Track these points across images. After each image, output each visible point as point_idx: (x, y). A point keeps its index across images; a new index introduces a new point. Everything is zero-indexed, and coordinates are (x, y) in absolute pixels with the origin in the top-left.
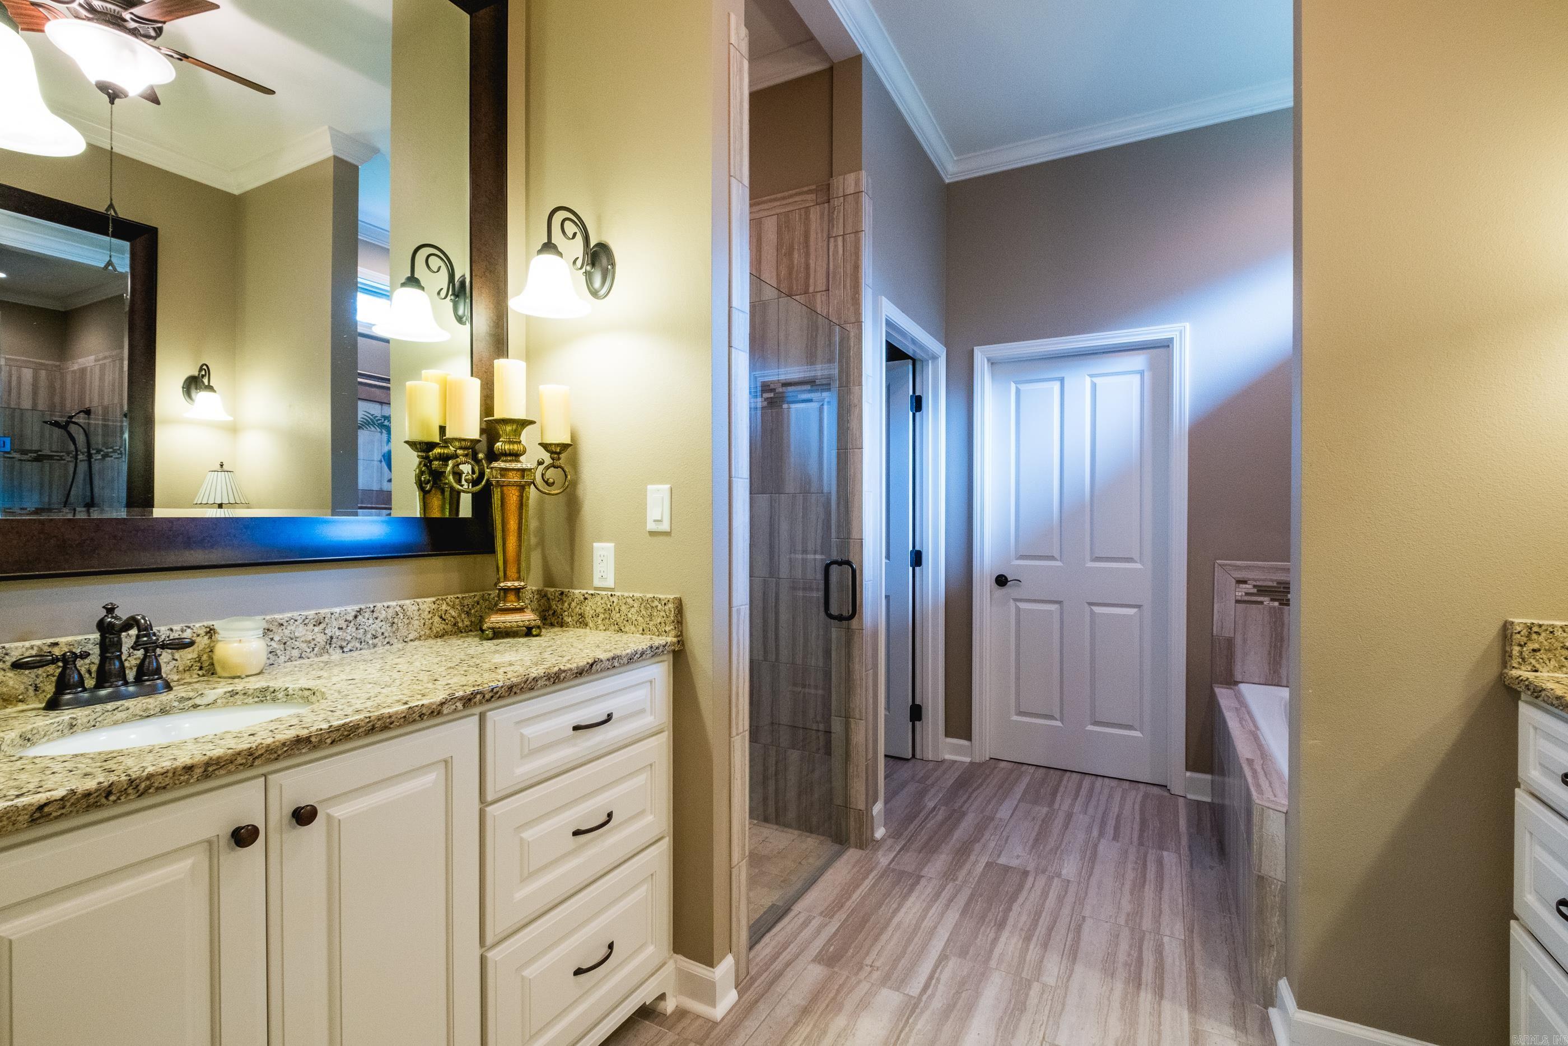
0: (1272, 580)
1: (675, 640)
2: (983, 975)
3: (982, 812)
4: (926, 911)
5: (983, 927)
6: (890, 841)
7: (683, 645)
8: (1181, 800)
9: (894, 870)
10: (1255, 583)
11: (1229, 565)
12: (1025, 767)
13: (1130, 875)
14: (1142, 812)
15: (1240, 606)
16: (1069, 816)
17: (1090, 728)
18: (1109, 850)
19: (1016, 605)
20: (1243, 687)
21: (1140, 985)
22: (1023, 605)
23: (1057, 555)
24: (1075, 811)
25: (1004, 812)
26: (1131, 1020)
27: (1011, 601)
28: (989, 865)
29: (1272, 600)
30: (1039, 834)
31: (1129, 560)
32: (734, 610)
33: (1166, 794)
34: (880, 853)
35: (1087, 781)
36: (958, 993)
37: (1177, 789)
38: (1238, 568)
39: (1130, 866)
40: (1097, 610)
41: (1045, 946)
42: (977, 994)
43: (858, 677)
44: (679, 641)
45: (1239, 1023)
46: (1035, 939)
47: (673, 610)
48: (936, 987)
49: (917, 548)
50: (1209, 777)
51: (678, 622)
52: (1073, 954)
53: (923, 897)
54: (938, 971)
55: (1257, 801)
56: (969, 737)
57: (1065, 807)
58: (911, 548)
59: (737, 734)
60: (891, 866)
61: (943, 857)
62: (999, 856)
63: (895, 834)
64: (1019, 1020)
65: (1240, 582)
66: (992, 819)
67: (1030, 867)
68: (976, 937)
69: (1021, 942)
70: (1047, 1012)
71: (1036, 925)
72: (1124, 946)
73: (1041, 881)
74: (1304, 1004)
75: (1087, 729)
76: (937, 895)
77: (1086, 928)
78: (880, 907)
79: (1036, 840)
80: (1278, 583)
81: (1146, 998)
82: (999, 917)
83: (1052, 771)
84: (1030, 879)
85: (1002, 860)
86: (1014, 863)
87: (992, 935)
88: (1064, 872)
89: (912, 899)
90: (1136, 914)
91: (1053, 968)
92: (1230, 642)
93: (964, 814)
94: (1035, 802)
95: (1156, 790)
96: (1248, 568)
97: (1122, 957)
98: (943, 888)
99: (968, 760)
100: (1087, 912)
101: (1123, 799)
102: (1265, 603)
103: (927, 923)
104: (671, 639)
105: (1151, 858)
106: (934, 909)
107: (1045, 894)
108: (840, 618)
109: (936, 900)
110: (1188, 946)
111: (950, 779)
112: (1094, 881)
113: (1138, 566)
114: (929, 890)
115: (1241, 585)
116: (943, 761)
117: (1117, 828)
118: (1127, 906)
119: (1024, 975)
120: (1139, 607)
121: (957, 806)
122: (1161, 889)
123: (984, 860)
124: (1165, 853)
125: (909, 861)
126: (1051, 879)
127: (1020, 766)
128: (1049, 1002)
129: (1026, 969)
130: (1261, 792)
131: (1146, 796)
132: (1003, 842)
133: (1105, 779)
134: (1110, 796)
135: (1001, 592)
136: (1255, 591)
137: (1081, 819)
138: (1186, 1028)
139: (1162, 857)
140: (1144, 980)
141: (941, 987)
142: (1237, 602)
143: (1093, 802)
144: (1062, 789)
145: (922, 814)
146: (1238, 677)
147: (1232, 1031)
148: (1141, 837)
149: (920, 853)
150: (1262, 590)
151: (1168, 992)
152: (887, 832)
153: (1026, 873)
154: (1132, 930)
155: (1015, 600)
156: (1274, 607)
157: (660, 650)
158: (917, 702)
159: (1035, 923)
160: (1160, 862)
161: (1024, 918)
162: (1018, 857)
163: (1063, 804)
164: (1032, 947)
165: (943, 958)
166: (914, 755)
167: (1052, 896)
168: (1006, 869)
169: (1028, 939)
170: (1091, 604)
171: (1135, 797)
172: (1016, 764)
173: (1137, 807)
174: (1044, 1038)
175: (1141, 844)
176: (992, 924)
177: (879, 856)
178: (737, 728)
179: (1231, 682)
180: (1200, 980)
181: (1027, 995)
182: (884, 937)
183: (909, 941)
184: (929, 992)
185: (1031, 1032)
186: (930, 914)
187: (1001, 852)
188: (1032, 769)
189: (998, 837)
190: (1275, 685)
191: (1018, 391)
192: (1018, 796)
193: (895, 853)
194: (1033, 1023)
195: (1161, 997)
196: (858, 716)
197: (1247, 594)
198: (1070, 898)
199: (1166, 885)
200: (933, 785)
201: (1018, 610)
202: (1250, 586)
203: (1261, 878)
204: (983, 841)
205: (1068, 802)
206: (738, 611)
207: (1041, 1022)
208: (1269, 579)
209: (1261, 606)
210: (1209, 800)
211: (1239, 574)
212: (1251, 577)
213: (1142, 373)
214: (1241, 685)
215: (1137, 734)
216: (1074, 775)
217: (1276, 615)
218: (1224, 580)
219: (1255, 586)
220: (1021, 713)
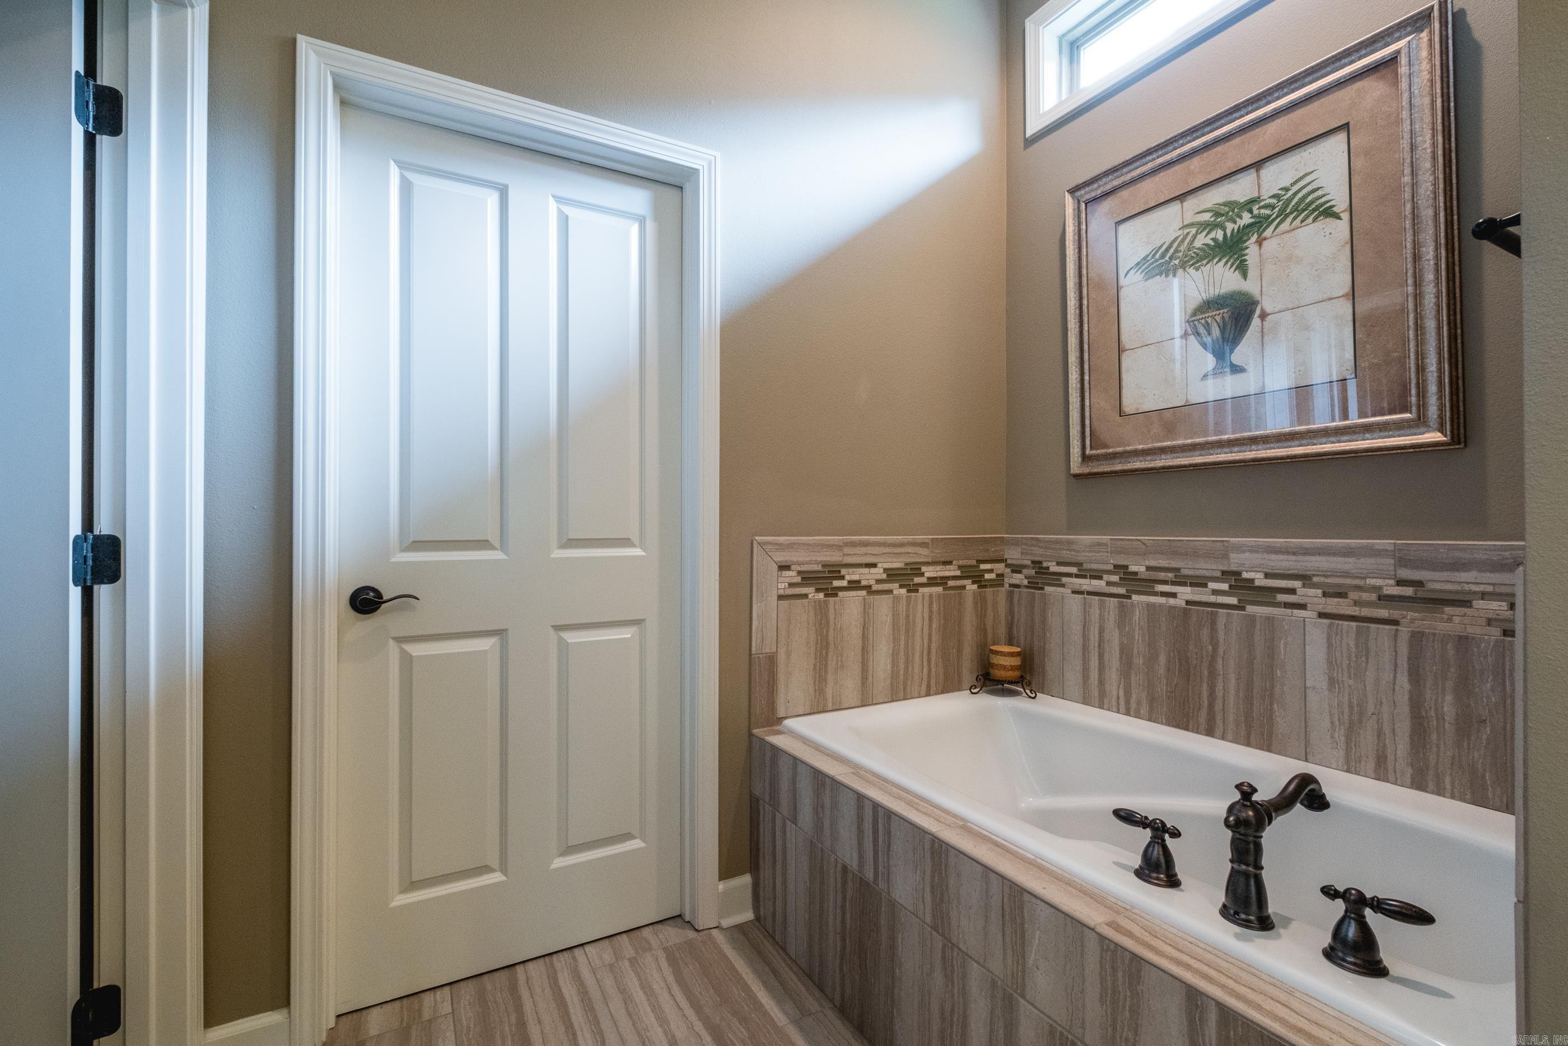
0: (817, 563)
8: (717, 932)
10: (799, 569)
11: (770, 543)
12: (428, 1006)
14: (694, 1005)
15: (784, 603)
17: (559, 863)
19: (401, 650)
22: (416, 650)
23: (492, 538)
27: (391, 642)
29: (818, 590)
31: (625, 542)
33: (690, 933)
37: (709, 918)
38: (781, 547)
40: (572, 637)
50: (747, 879)
56: (284, 1001)
65: (784, 567)
75: (553, 866)
80: (823, 566)
92: (772, 660)
95: (673, 935)
96: (790, 546)
101: (646, 988)
102: (810, 596)
113: (637, 552)
115: (784, 572)
120: (637, 622)
131: (672, 958)
135: (365, 625)
136: (798, 579)
142: (780, 597)
144: (534, 1036)
146: (781, 713)
150: (807, 578)
155: (400, 640)
156: (820, 600)
170: (558, 628)
171: (657, 974)
173: (678, 995)
179: (774, 721)
190: (820, 712)
197: (791, 585)
201: (407, 661)
202: (794, 573)
208: (813, 560)
209: (805, 601)
210: (749, 915)
211: (781, 557)
212: (794, 559)
213: (642, 221)
214: (789, 723)
215: (636, 844)
216: (530, 965)
217: (821, 610)
218: (765, 565)
219: (799, 573)
220: (411, 885)
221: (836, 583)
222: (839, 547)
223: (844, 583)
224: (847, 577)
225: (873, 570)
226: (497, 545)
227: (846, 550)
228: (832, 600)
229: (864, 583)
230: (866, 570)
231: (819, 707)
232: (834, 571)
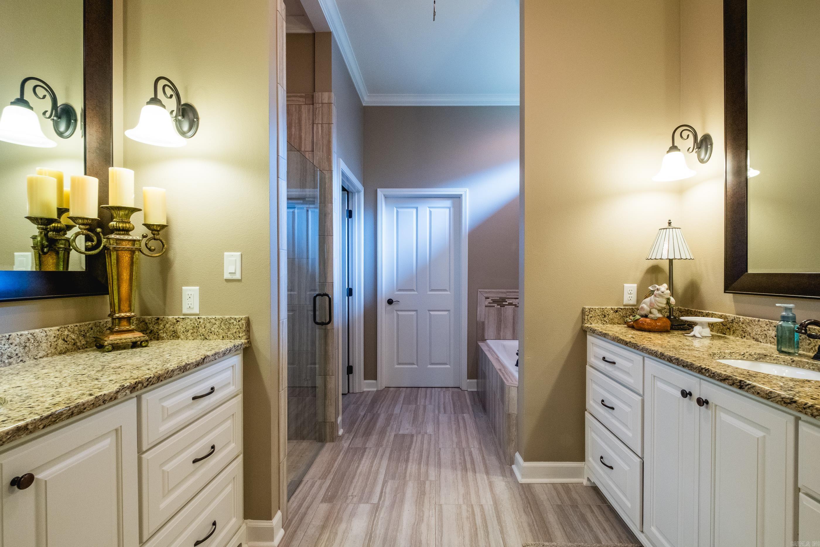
0: (498, 297)
1: (246, 341)
2: (405, 484)
3: (387, 413)
4: (372, 462)
5: (399, 464)
6: (346, 435)
7: (251, 343)
8: (466, 392)
9: (352, 448)
10: (492, 298)
11: (483, 291)
12: (401, 389)
13: (454, 427)
14: (453, 400)
15: (487, 308)
16: (425, 407)
17: (429, 366)
18: (443, 418)
19: (397, 313)
20: (488, 341)
21: (467, 470)
22: (399, 313)
23: (415, 289)
24: (427, 404)
25: (397, 410)
26: (466, 485)
27: (395, 311)
28: (396, 436)
29: (498, 305)
30: (414, 417)
31: (446, 290)
32: (281, 321)
33: (460, 390)
34: (343, 441)
35: (429, 390)
36: (395, 496)
37: (464, 388)
38: (486, 292)
39: (453, 422)
40: (432, 313)
41: (427, 464)
42: (404, 494)
43: (331, 354)
44: (248, 342)
45: (503, 475)
46: (422, 462)
47: (244, 324)
48: (385, 496)
49: (350, 287)
50: (475, 380)
51: (247, 331)
52: (439, 465)
53: (369, 457)
54: (384, 488)
55: (507, 384)
56: (375, 378)
57: (422, 403)
58: (347, 287)
59: (282, 390)
60: (350, 446)
61: (374, 436)
62: (399, 430)
63: (348, 431)
64: (424, 498)
65: (487, 298)
66: (392, 415)
67: (414, 432)
68: (398, 469)
69: (417, 465)
70: (434, 492)
71: (422, 456)
72: (458, 456)
73: (420, 437)
74: (526, 460)
76: (375, 455)
77: (442, 453)
78: (349, 467)
79: (413, 420)
80: (500, 298)
81: (470, 474)
82: (405, 458)
83: (413, 388)
84: (415, 438)
85: (401, 432)
86: (406, 432)
87: (404, 466)
88: (428, 431)
89: (364, 459)
90: (459, 443)
91: (432, 473)
92: (483, 323)
93: (379, 415)
94: (409, 403)
95: (456, 390)
96: (489, 292)
97: (458, 461)
98: (377, 451)
99: (375, 389)
100: (441, 446)
101: (444, 395)
102: (496, 307)
103: (374, 469)
104: (243, 341)
105: (460, 418)
106: (375, 461)
107: (422, 443)
108: (322, 324)
109: (375, 457)
110: (480, 450)
111: (369, 400)
112: (441, 431)
113: (448, 293)
114: (371, 453)
115: (487, 300)
116: (363, 392)
117: (444, 408)
118: (455, 439)
119: (422, 479)
120: (449, 311)
121: (375, 412)
122: (466, 429)
123: (393, 434)
124: (465, 415)
125: (358, 442)
126: (423, 436)
127: (399, 388)
128: (434, 487)
129: (422, 477)
130: (507, 381)
131: (453, 393)
132: (400, 424)
133: (436, 388)
134: (439, 395)
135: (390, 307)
136: (492, 302)
137: (430, 407)
138: (486, 481)
139: (464, 416)
140: (468, 467)
141: (387, 495)
142: (486, 306)
143: (433, 400)
144: (419, 395)
145: (359, 420)
146: (486, 338)
147: (502, 478)
148: (454, 409)
149: (362, 437)
150: (494, 301)
151: (477, 470)
152: (344, 431)
153: (412, 436)
154: (459, 449)
155: (397, 311)
156: (499, 308)
157: (239, 347)
158: (351, 364)
159: (421, 456)
160: (464, 419)
161: (416, 455)
162: (407, 429)
163: (421, 402)
164: (422, 466)
165: (385, 482)
166: (348, 392)
167: (425, 442)
168: (404, 436)
169: (420, 464)
170: (429, 311)
171: (448, 394)
172: (397, 388)
173: (450, 398)
174: (435, 503)
175: (455, 413)
176: (403, 461)
177: (343, 443)
178: (282, 387)
179: (484, 340)
180: (488, 462)
181: (425, 487)
182: (355, 480)
183: (368, 479)
184: (382, 499)
185: (430, 502)
186: (374, 464)
187: (400, 429)
188: (404, 389)
189: (397, 422)
191: (397, 212)
192: (402, 402)
193: (350, 440)
194: (430, 498)
195: (475, 473)
196: (331, 374)
197: (489, 303)
198: (433, 442)
199: (468, 428)
200: (361, 404)
201: (398, 315)
202: (490, 300)
203: (509, 414)
204: (391, 425)
205: (423, 401)
206: (283, 322)
207: (433, 497)
208: (497, 296)
209: (494, 308)
210: (476, 390)
211: (486, 295)
212: (490, 296)
213: (450, 208)
214: (487, 341)
215: (448, 366)
216: (423, 388)
217: (499, 311)
218: (481, 298)
219: (492, 300)
220: (399, 364)
221: (504, 303)
222: (505, 293)
223: (507, 303)
224: (508, 302)
225: (517, 300)
226: (415, 290)
227: (507, 294)
228: (503, 308)
229: (514, 304)
230: (515, 300)
231: (498, 337)
232: (504, 300)
